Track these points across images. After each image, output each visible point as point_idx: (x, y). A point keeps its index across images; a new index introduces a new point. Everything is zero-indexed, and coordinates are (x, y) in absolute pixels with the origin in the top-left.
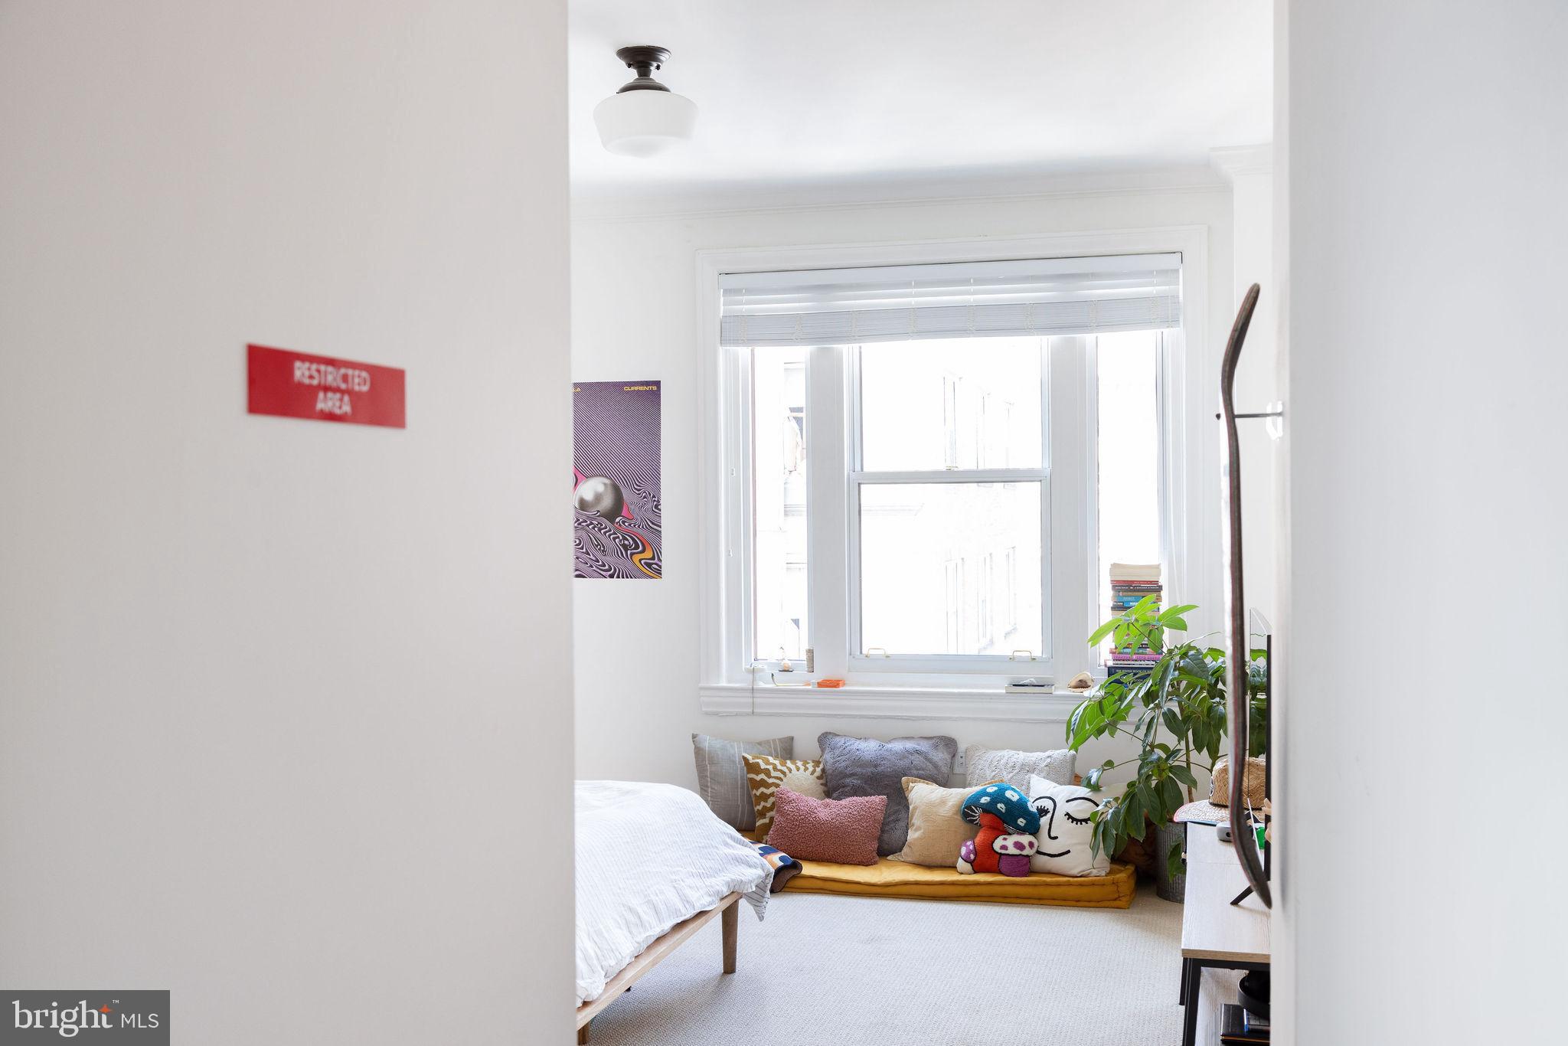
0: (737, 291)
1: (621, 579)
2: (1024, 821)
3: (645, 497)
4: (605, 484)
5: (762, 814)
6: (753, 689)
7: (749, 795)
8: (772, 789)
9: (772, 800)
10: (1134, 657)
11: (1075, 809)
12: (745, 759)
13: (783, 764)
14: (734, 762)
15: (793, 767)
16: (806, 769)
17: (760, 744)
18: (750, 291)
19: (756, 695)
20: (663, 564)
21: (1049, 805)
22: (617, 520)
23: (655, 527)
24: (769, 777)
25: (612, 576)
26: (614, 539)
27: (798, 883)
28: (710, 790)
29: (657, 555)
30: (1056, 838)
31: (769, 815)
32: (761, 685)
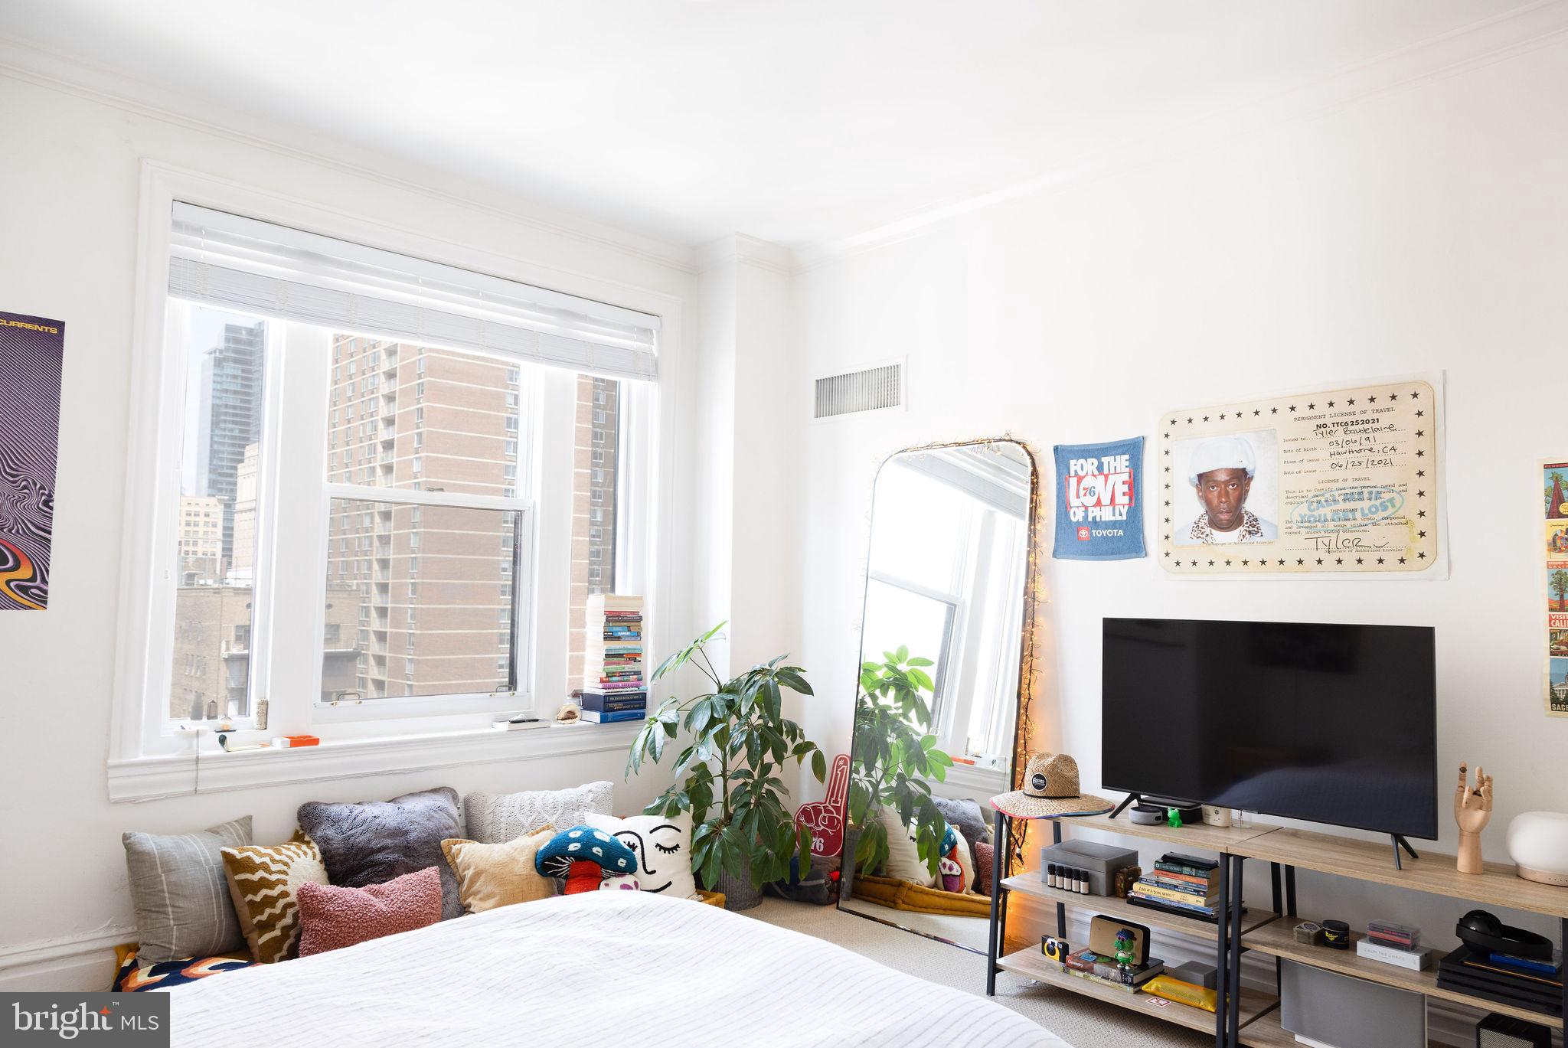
0: (192, 229)
2: (625, 861)
3: (26, 488)
6: (198, 758)
7: (241, 901)
8: (278, 888)
10: (620, 684)
11: (666, 837)
12: (226, 855)
13: (279, 853)
14: (207, 862)
17: (213, 831)
18: (211, 234)
19: (202, 766)
20: (52, 588)
21: (634, 840)
23: (40, 532)
24: (270, 872)
28: (170, 909)
29: (41, 573)
30: (654, 872)
32: (206, 752)
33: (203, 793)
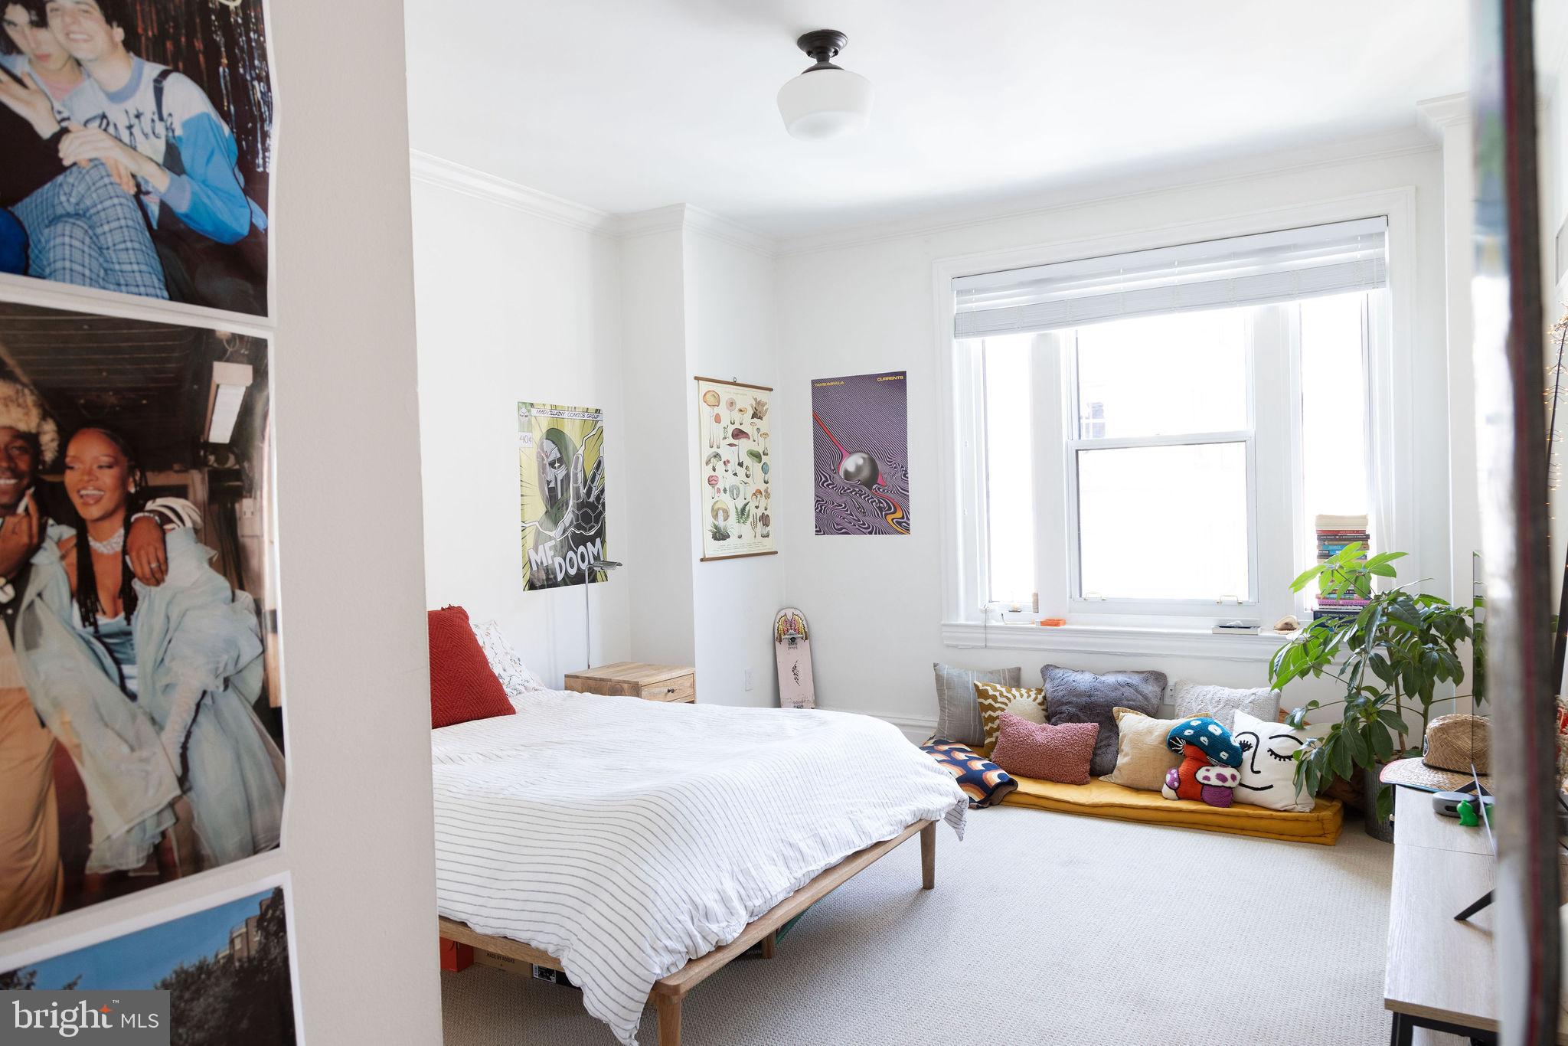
0: (968, 292)
1: (878, 535)
2: (1227, 755)
3: (895, 468)
4: (864, 458)
5: (990, 733)
6: (986, 626)
7: (980, 716)
8: (999, 713)
9: (997, 722)
10: (1341, 602)
11: (1279, 746)
12: (976, 685)
13: (1009, 692)
14: (968, 688)
15: (1017, 694)
16: (1029, 696)
17: (991, 673)
18: (978, 291)
19: (988, 631)
20: (911, 522)
21: (1252, 740)
22: (874, 487)
23: (903, 492)
24: (996, 702)
25: (870, 533)
26: (872, 502)
27: (1014, 798)
28: (947, 711)
29: (906, 515)
30: (1259, 772)
31: (995, 735)
32: (993, 623)
33: (991, 648)
